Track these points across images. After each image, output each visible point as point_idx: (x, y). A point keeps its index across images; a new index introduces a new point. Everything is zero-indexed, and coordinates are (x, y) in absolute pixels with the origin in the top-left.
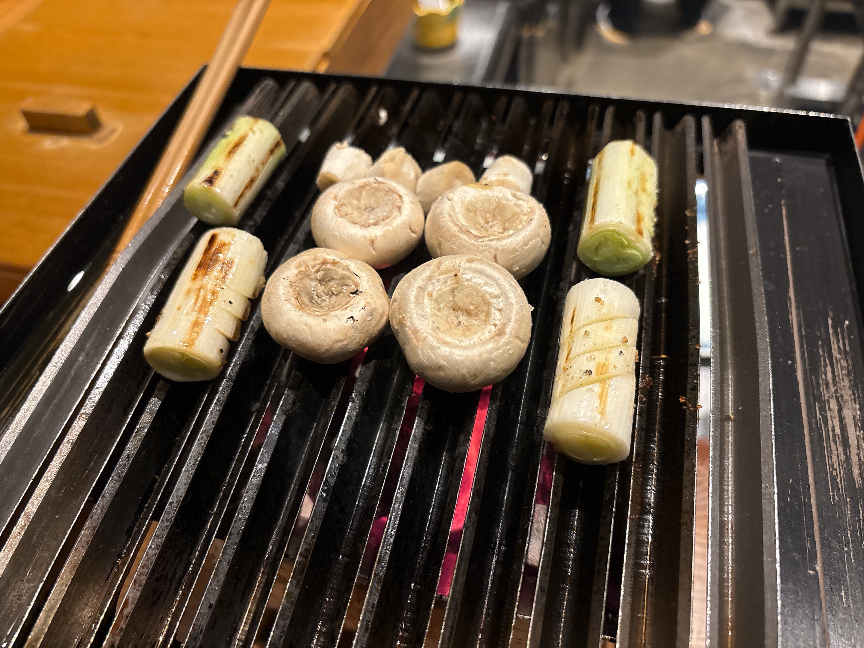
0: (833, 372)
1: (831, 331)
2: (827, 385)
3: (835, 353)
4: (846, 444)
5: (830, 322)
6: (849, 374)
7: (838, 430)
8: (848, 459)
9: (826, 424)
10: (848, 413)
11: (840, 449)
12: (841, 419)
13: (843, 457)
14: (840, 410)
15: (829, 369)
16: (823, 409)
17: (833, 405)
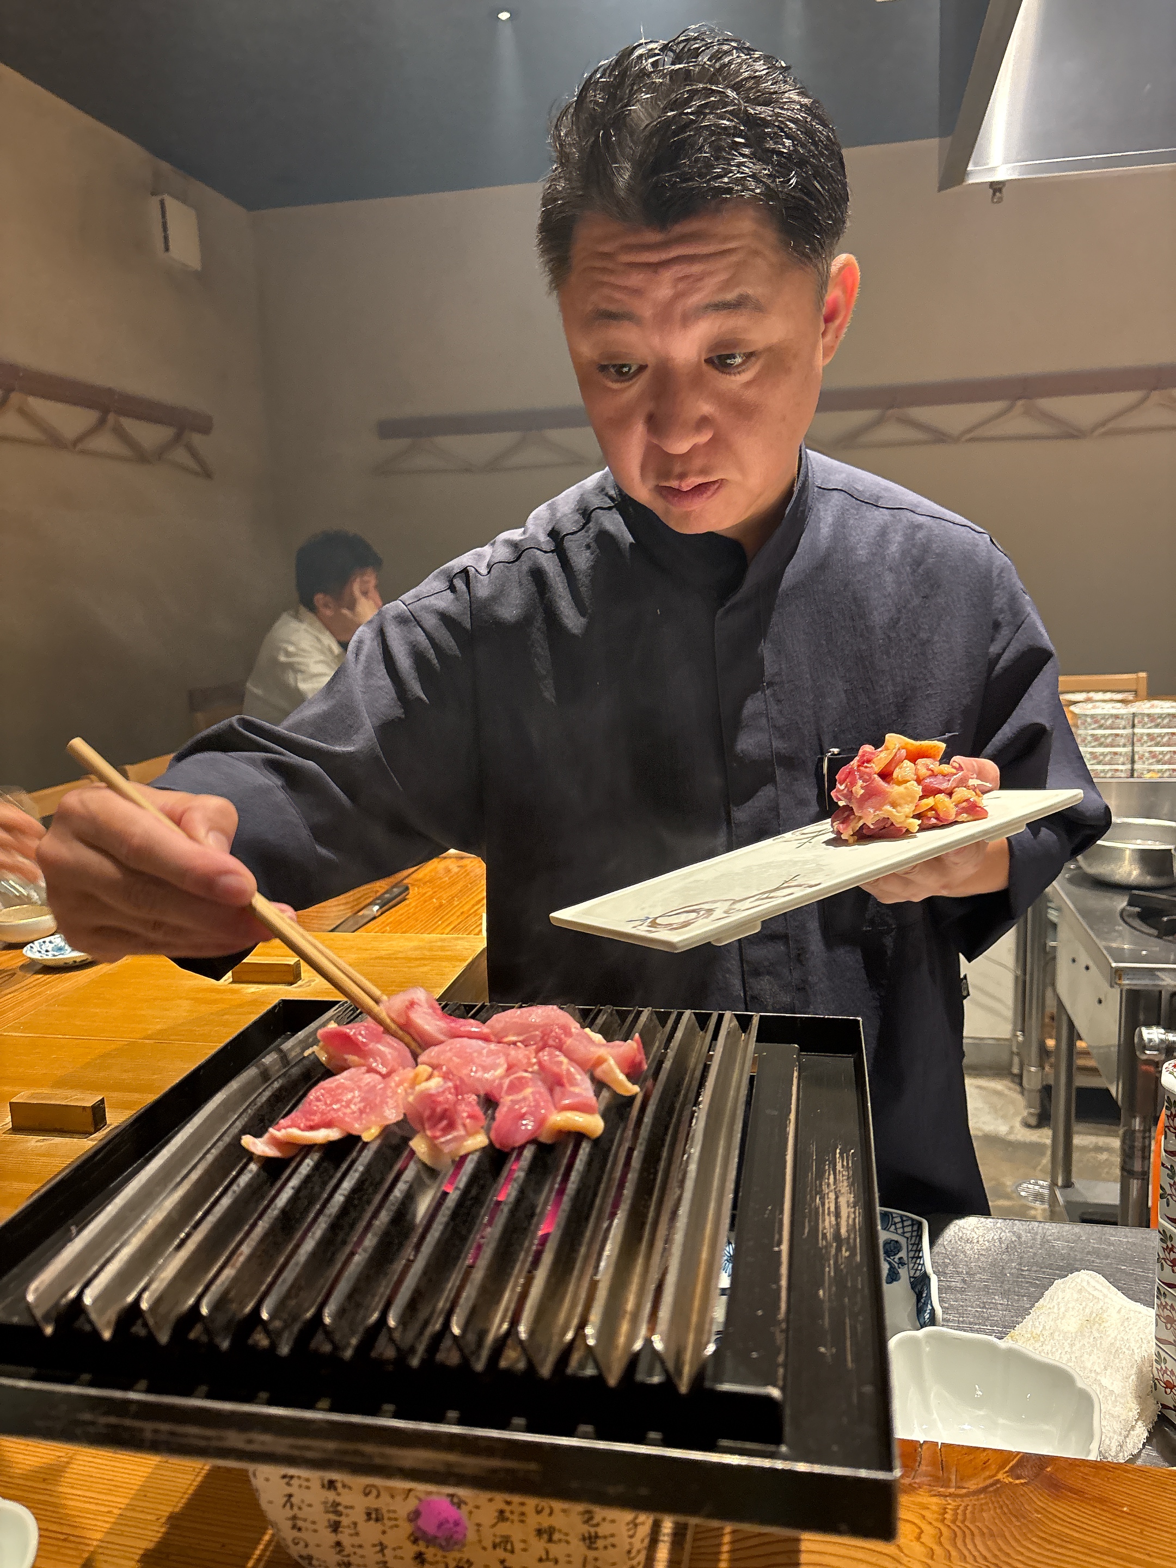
0: (835, 1178)
1: (838, 1156)
2: (828, 1185)
3: (839, 1167)
4: (838, 1215)
5: (838, 1151)
6: (848, 1178)
7: (832, 1209)
8: (838, 1224)
9: (823, 1204)
10: (842, 1201)
11: (833, 1219)
12: (836, 1203)
13: (834, 1222)
14: (837, 1198)
15: (832, 1177)
16: (822, 1199)
17: (832, 1196)
